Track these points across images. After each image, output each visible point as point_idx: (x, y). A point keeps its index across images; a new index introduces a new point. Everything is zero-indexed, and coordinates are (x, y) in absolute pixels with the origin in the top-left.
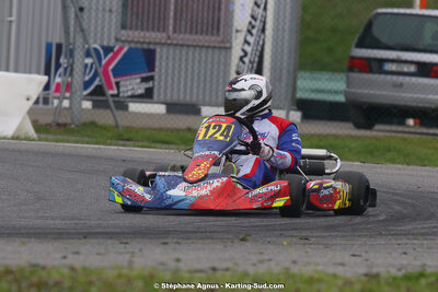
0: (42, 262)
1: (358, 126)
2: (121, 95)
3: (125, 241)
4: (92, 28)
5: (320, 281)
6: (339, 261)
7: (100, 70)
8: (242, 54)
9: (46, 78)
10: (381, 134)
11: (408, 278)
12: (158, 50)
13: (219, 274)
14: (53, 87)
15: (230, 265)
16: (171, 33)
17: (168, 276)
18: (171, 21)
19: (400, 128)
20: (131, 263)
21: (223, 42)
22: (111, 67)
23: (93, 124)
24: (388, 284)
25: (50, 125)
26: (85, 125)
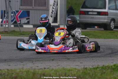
1: (83, 29)
2: (21, 23)
3: (22, 62)
5: (72, 70)
6: (77, 64)
7: (16, 17)
8: (52, 11)
9: (1, 20)
10: (88, 31)
11: (94, 68)
12: (30, 11)
13: (46, 69)
14: (3, 22)
16: (33, 6)
18: (33, 4)
19: (93, 29)
20: (23, 68)
21: (47, 8)
22: (18, 16)
23: (14, 31)
24: (89, 70)
25: (3, 32)
26: (12, 31)
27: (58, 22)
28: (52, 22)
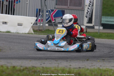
0: (35, 66)
2: (56, 22)
3: (57, 60)
4: (48, 7)
5: (107, 71)
6: (113, 66)
7: (50, 16)
8: (87, 12)
9: (36, 18)
12: (65, 11)
13: (81, 69)
14: (38, 20)
15: (84, 67)
16: (69, 6)
17: (68, 69)
18: (69, 3)
20: (58, 66)
21: (82, 8)
22: (53, 15)
23: (48, 30)
25: (37, 30)
26: (46, 30)
27: (93, 23)
28: (87, 23)
